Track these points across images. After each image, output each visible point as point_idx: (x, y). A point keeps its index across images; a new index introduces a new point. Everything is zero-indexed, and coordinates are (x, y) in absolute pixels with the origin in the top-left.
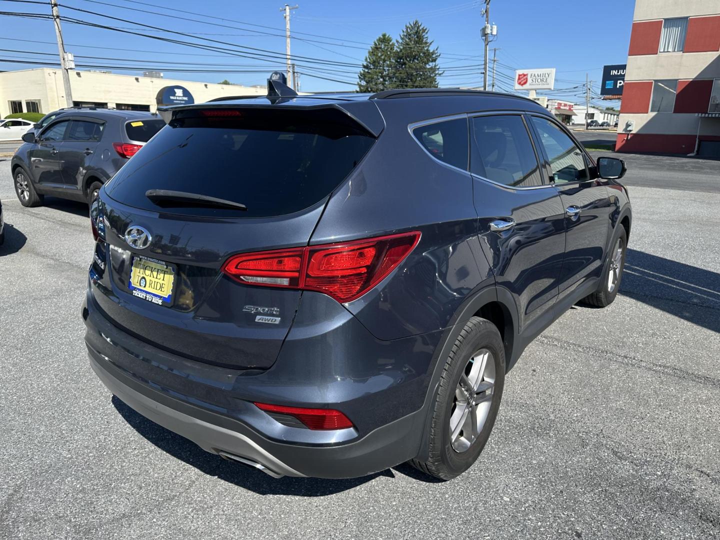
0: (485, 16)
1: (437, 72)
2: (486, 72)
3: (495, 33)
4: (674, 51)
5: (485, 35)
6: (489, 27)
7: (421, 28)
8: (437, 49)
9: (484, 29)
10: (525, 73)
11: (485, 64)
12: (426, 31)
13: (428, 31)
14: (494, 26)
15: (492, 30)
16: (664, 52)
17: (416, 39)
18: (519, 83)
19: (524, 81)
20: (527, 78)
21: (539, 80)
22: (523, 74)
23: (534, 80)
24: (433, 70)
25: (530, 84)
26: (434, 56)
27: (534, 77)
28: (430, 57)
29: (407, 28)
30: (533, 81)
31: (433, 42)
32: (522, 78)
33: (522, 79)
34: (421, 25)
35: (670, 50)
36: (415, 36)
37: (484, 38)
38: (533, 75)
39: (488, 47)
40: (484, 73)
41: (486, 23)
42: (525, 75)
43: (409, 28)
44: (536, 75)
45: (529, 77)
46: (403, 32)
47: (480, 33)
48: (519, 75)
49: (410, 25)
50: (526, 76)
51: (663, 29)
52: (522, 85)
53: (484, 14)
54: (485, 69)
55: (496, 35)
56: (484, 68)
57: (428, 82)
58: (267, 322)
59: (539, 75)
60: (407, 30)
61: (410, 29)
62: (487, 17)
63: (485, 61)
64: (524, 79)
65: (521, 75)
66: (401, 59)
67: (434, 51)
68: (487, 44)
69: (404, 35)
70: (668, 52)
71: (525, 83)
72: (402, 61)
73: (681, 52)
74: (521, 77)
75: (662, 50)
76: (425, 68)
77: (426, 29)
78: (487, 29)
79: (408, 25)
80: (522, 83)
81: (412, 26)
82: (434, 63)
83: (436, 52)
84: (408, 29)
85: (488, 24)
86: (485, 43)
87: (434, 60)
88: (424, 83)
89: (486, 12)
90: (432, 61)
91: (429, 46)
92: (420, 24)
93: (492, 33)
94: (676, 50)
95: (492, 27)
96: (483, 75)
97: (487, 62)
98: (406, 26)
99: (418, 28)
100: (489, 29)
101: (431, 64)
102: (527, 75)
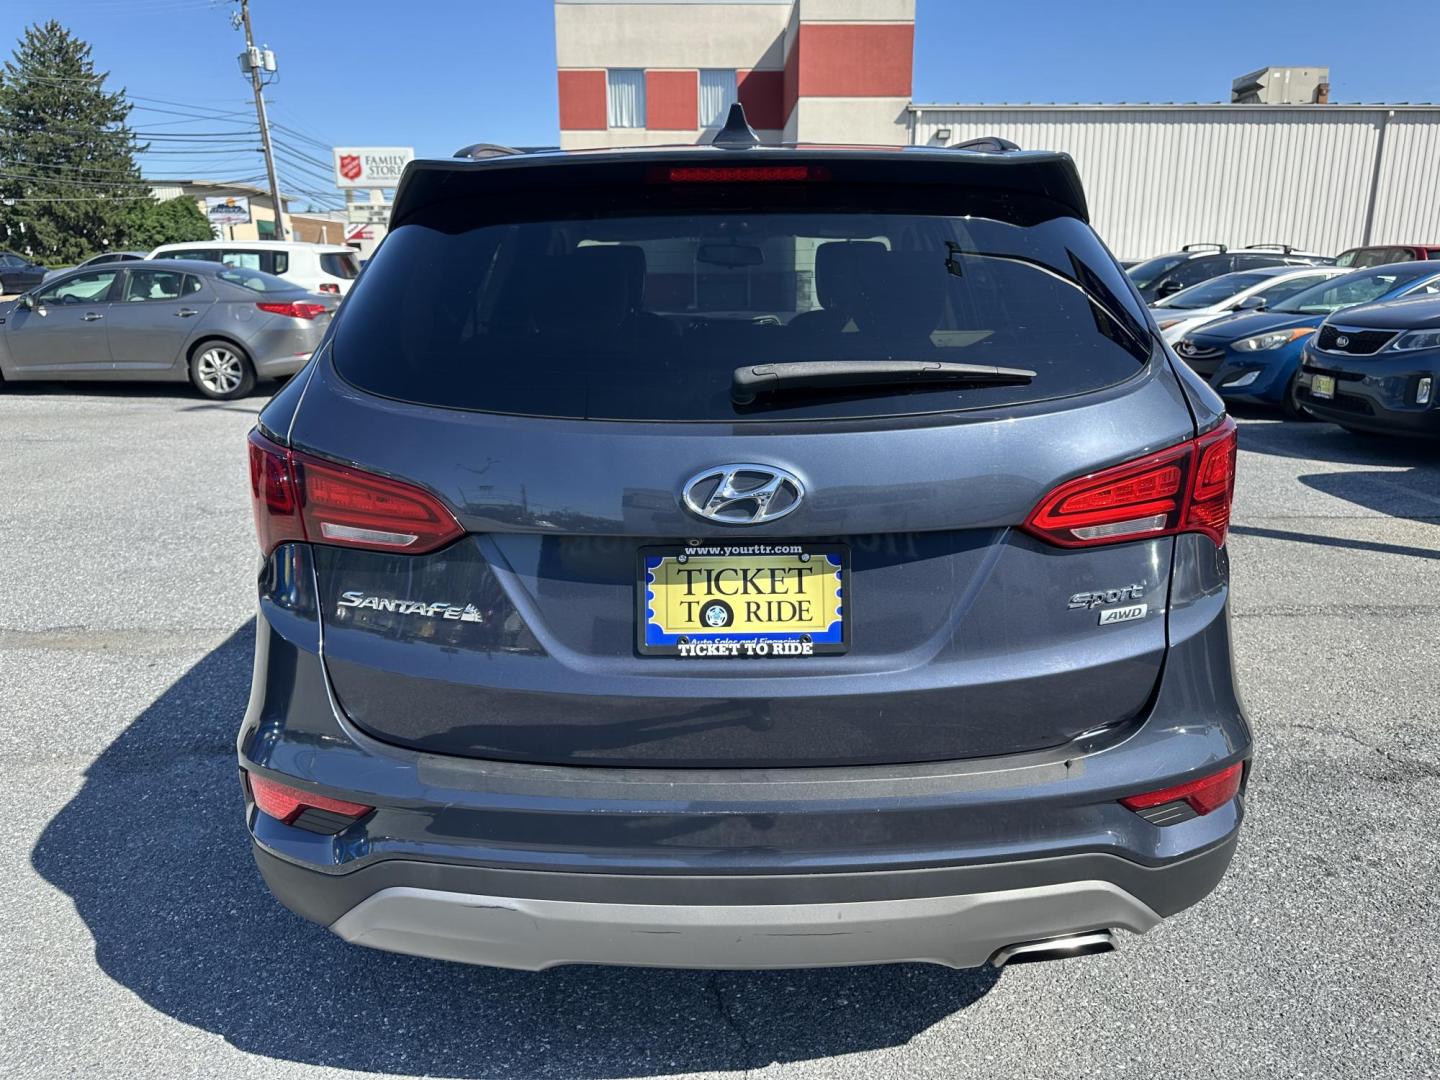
0: (242, 27)
1: (131, 143)
2: (268, 147)
3: (272, 66)
4: (632, 126)
5: (252, 69)
6: (258, 51)
7: (70, 39)
8: (122, 94)
9: (246, 57)
10: (355, 155)
11: (263, 131)
12: (85, 49)
13: (90, 49)
14: (266, 52)
15: (263, 59)
16: (616, 126)
17: (61, 65)
18: (346, 175)
19: (354, 171)
20: (359, 165)
21: (385, 170)
22: (349, 156)
23: (375, 169)
24: (122, 137)
25: (369, 178)
26: (116, 108)
27: (374, 164)
28: (108, 109)
29: (31, 37)
30: (373, 171)
31: (107, 74)
32: (349, 164)
33: (350, 166)
34: (67, 34)
35: (626, 123)
36: (58, 59)
37: (250, 75)
38: (371, 159)
39: (261, 95)
40: (263, 151)
41: (249, 43)
42: (354, 159)
43: (37, 37)
44: (377, 160)
45: (363, 161)
46: (23, 45)
47: (238, 66)
48: (343, 159)
49: (38, 30)
50: (357, 162)
51: (608, 86)
52: (352, 178)
53: (240, 24)
54: (265, 140)
55: (276, 71)
56: (262, 140)
57: (113, 165)
58: (1124, 619)
59: (383, 159)
60: (32, 41)
61: (39, 41)
62: (248, 30)
63: (262, 124)
64: (354, 168)
65: (346, 158)
66: (28, 109)
67: (113, 98)
68: (260, 90)
69: (25, 53)
70: (622, 127)
71: (358, 174)
72: (31, 113)
73: (643, 129)
74: (346, 161)
75: (613, 124)
76: (99, 133)
77: (84, 45)
78: (253, 57)
79: (32, 30)
80: (351, 174)
81: (43, 35)
82: (120, 124)
83: (121, 99)
84: (36, 41)
85: (252, 45)
86: (254, 85)
87: (121, 118)
88: (103, 167)
89: (243, 19)
90: (114, 119)
91: (98, 84)
92: (64, 32)
93: (265, 65)
94: (635, 125)
95: (263, 53)
96: (262, 155)
97: (267, 127)
98: (27, 32)
99: (62, 39)
100: (259, 60)
101: (113, 126)
102: (358, 158)
